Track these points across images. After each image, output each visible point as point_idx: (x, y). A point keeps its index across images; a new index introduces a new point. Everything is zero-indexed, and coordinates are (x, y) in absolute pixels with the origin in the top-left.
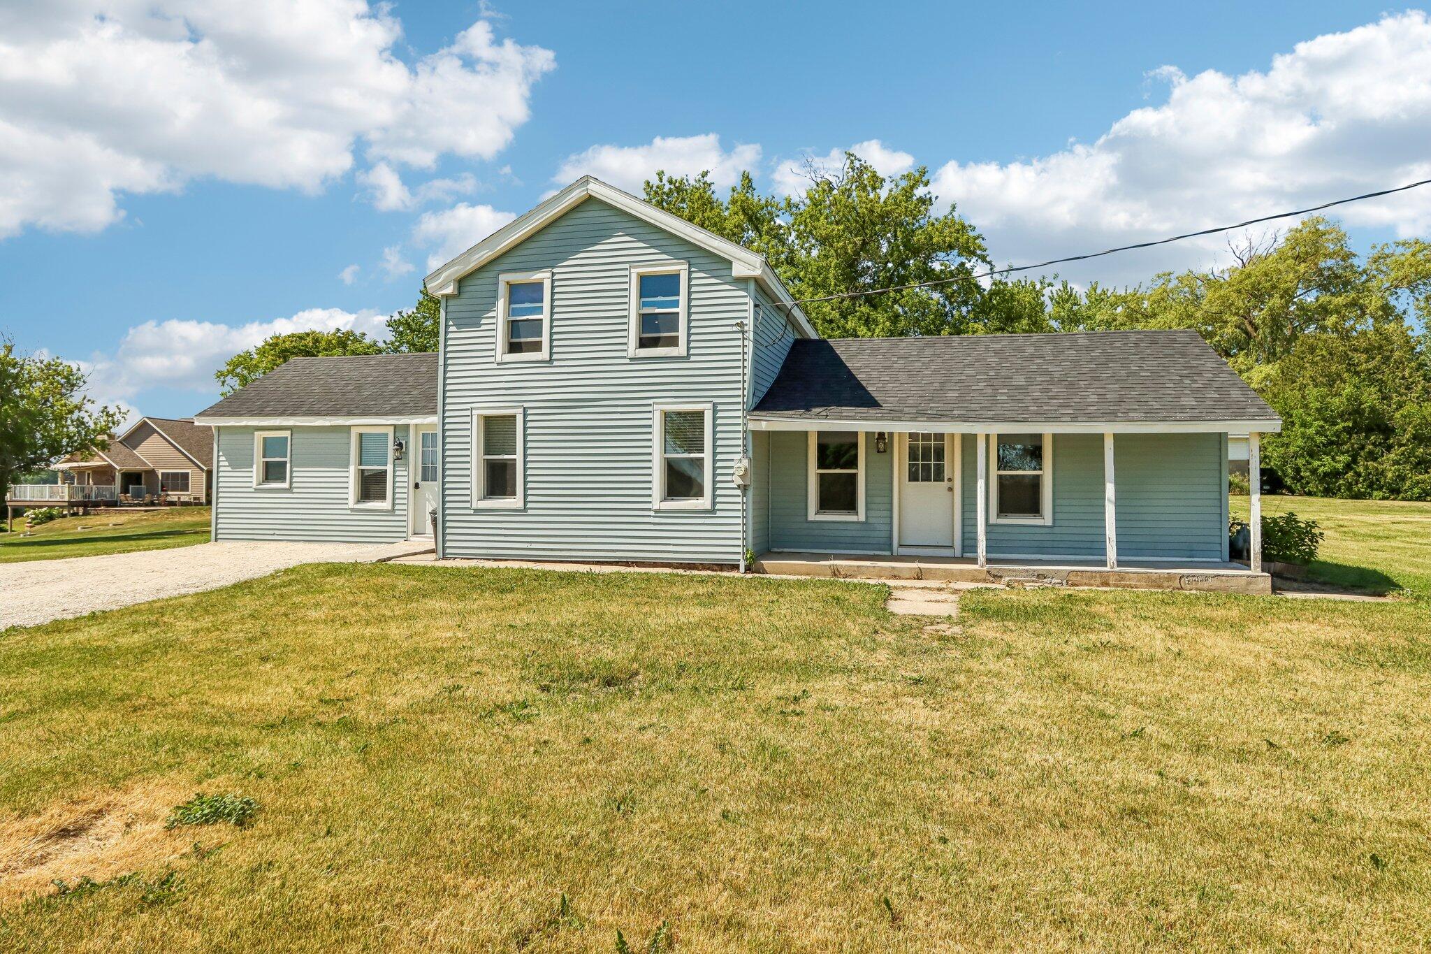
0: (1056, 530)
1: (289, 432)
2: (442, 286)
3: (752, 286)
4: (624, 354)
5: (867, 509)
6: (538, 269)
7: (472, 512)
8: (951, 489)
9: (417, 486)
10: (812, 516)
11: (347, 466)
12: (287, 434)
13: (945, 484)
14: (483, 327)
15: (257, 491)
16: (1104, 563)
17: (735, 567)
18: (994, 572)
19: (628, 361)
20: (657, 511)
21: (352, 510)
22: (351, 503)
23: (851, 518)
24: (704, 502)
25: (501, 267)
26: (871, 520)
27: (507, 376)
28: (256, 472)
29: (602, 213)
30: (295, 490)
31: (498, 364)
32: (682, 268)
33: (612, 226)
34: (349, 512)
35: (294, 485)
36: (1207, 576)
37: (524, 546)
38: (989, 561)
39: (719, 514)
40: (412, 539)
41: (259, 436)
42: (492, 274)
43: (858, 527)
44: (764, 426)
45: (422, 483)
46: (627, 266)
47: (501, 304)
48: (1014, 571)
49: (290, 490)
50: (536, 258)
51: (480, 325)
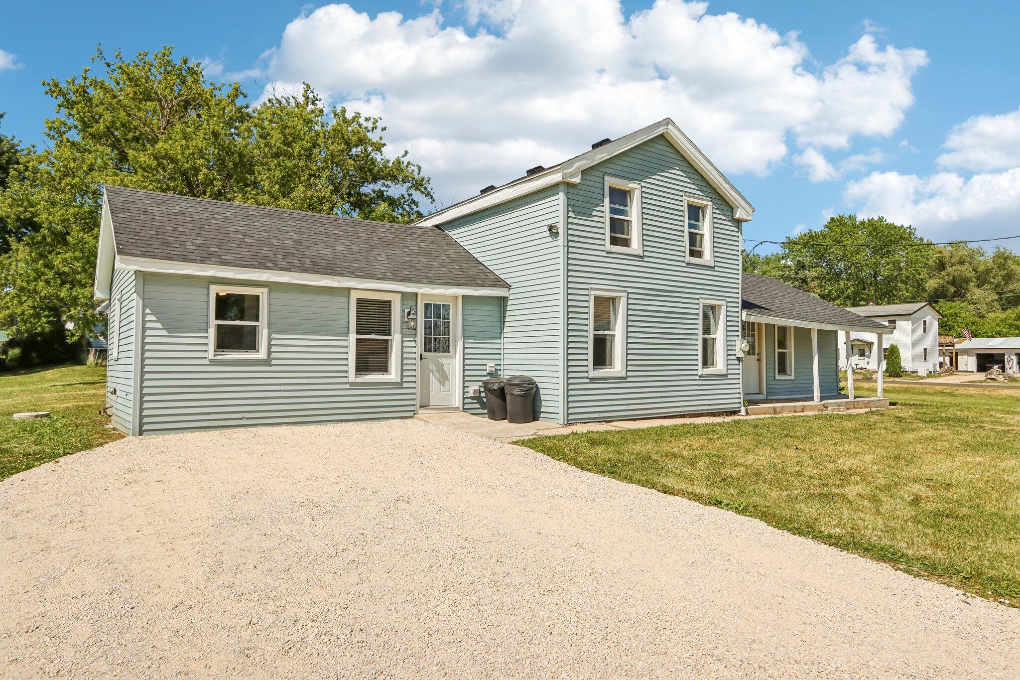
0: (796, 382)
1: (265, 290)
2: (573, 175)
4: (683, 259)
6: (632, 179)
7: (588, 381)
8: (759, 360)
9: (421, 357)
11: (343, 334)
12: (263, 293)
13: (756, 357)
14: (594, 219)
15: (213, 362)
17: (739, 412)
18: (824, 405)
19: (685, 265)
20: (700, 376)
21: (352, 384)
22: (352, 376)
25: (604, 170)
27: (614, 264)
29: (666, 149)
30: (273, 362)
31: (607, 253)
32: (710, 204)
33: (673, 160)
34: (348, 386)
35: (273, 355)
40: (421, 412)
41: (215, 290)
42: (601, 174)
46: (683, 194)
47: (607, 201)
48: (832, 403)
49: (267, 362)
50: (629, 170)
51: (592, 216)
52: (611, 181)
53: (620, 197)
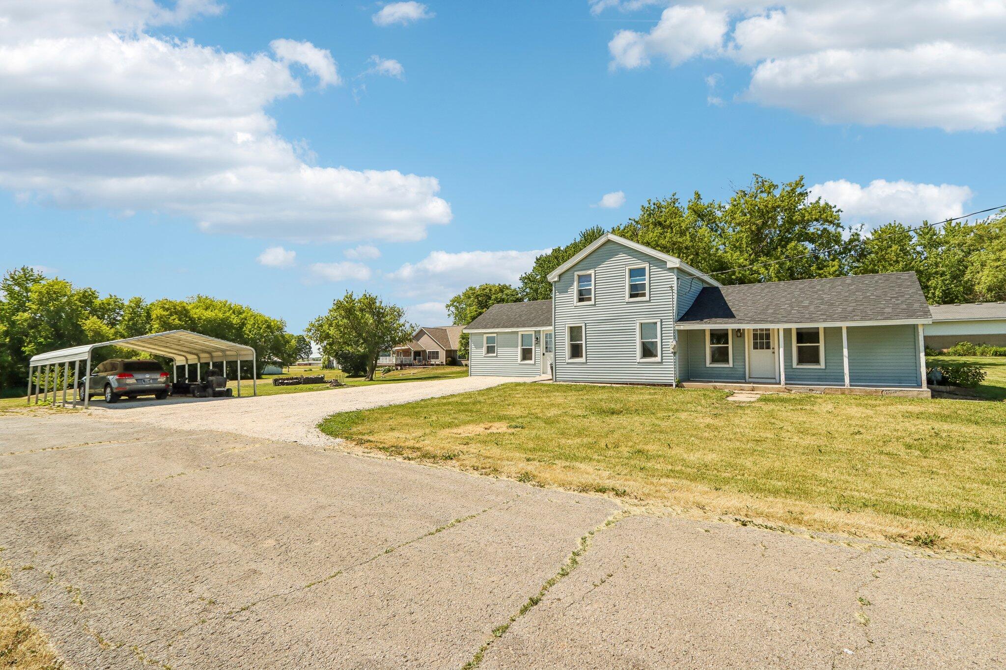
0: (827, 371)
2: (553, 278)
3: (676, 271)
4: (624, 301)
5: (733, 362)
6: (589, 269)
7: (566, 364)
8: (774, 353)
9: (544, 354)
10: (708, 365)
11: (517, 347)
12: (495, 335)
13: (771, 350)
14: (569, 293)
15: (485, 357)
16: (844, 385)
17: (672, 385)
18: (788, 388)
19: (626, 303)
20: (638, 363)
21: (520, 364)
22: (519, 361)
23: (726, 366)
24: (658, 359)
25: (575, 269)
26: (736, 367)
27: (578, 311)
28: (484, 350)
29: (614, 246)
30: (498, 356)
31: (575, 306)
32: (647, 265)
33: (617, 251)
34: (518, 365)
35: (498, 354)
36: (896, 391)
37: (586, 377)
38: (786, 384)
39: (664, 364)
40: (543, 374)
41: (485, 336)
42: (572, 272)
43: (729, 369)
44: (682, 328)
45: (545, 353)
46: (624, 266)
47: (575, 283)
48: (798, 388)
49: (496, 356)
50: (589, 265)
51: (567, 292)
52: (576, 273)
53: (587, 278)
